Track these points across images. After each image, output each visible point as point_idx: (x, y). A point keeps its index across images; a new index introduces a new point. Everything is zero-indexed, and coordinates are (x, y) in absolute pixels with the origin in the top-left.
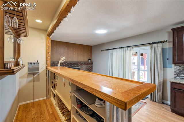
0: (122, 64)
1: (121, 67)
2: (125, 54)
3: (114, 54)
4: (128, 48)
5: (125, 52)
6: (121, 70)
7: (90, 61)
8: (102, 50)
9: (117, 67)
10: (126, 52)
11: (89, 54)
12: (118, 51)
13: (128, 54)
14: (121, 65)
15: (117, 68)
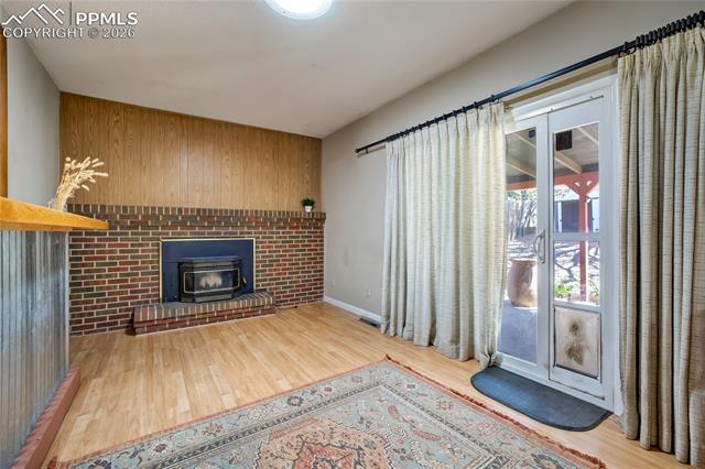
0: (452, 210)
1: (447, 227)
2: (467, 147)
3: (410, 157)
4: (484, 112)
5: (467, 139)
6: (446, 241)
7: (308, 209)
8: (358, 151)
9: (427, 226)
10: (472, 137)
11: (308, 177)
12: (429, 142)
13: (481, 144)
14: (444, 212)
15: (427, 234)
